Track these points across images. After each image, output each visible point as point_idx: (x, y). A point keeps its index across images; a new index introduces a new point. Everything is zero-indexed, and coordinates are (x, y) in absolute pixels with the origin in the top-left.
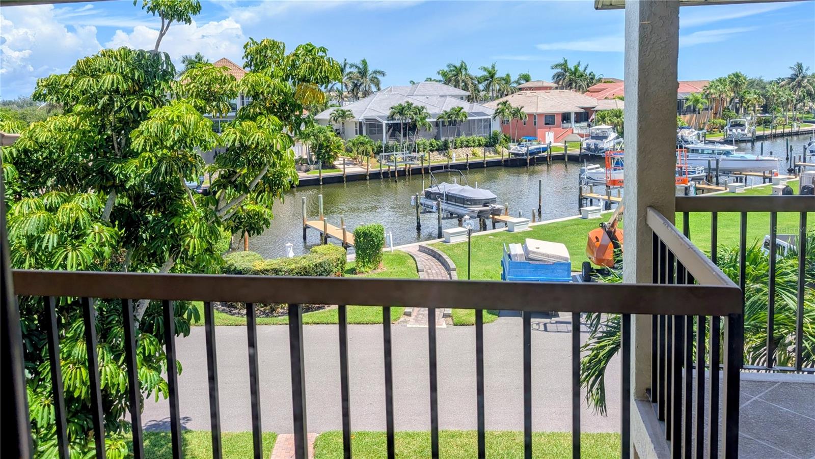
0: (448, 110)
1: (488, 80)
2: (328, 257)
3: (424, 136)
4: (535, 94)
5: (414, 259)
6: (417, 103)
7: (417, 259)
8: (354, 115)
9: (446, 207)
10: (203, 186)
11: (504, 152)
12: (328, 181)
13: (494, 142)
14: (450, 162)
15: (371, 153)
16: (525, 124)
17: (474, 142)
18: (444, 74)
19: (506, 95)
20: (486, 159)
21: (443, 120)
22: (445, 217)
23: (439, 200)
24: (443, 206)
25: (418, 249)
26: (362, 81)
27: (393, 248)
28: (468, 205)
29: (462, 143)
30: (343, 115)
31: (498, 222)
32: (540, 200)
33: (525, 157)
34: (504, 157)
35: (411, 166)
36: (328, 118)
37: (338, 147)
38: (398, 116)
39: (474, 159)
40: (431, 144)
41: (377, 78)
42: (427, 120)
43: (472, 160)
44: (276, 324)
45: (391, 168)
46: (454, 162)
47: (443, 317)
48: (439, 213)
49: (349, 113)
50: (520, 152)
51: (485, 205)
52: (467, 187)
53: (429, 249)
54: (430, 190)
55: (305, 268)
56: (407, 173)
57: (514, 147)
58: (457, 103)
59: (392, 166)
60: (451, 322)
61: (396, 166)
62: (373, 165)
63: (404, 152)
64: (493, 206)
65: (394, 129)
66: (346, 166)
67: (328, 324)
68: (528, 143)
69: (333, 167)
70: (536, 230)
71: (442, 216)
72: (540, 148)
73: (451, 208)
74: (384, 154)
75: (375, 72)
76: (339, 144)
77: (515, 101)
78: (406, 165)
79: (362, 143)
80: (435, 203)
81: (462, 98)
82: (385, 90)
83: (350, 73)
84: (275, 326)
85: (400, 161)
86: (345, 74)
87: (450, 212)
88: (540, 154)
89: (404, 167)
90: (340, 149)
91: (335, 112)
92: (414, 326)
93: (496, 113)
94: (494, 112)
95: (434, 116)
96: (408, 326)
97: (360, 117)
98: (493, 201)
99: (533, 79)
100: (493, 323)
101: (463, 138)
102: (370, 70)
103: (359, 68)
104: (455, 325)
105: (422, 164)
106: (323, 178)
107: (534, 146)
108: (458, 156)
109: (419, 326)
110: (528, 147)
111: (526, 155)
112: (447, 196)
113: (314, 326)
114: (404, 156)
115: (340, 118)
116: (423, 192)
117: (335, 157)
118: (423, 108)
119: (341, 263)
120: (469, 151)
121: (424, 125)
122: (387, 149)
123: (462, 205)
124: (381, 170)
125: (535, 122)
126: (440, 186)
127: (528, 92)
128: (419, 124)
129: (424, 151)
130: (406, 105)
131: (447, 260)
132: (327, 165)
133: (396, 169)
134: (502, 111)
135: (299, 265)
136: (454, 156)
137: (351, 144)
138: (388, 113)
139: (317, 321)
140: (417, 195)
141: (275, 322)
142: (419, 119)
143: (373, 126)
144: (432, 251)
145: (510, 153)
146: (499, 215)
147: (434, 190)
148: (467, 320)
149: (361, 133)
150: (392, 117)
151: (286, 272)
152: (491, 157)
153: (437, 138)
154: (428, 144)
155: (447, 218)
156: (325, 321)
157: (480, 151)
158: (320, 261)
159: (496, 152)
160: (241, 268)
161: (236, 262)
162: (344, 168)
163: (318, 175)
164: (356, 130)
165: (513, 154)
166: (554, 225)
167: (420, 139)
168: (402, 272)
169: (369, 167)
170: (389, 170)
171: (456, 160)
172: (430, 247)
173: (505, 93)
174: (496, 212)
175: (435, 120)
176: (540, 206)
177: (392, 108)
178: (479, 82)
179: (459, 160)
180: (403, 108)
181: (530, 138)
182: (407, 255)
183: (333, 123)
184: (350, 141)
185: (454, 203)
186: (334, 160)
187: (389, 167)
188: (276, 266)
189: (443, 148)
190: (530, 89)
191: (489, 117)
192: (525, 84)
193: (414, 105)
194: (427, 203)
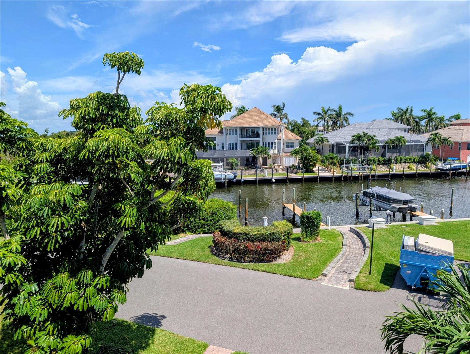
0: (393, 138)
1: (426, 118)
2: (279, 229)
3: (375, 155)
4: (461, 128)
5: (343, 237)
6: (370, 133)
7: (344, 237)
8: (329, 140)
9: (376, 203)
10: (237, 178)
11: (433, 168)
12: (308, 180)
13: (425, 160)
14: (391, 172)
15: (337, 164)
16: (451, 149)
17: (410, 159)
18: (394, 115)
19: (440, 129)
20: (418, 172)
21: (388, 144)
22: (375, 209)
23: (372, 198)
24: (374, 202)
25: (349, 230)
26: (338, 119)
27: (330, 227)
28: (391, 203)
29: (401, 160)
30: (322, 140)
31: (415, 216)
32: (452, 203)
33: (448, 172)
34: (432, 171)
35: (363, 173)
36: (313, 142)
37: (316, 159)
38: (356, 142)
39: (409, 171)
40: (379, 160)
41: (347, 117)
42: (377, 144)
43: (407, 171)
44: (241, 268)
45: (349, 174)
46: (394, 172)
47: (349, 281)
48: (371, 207)
49: (326, 139)
50: (444, 168)
51: (404, 204)
52: (392, 191)
53: (356, 231)
54: (366, 190)
55: (263, 235)
56: (360, 178)
57: (440, 165)
58: (400, 134)
59: (349, 173)
60: (353, 286)
61: (351, 173)
62: (337, 172)
63: (359, 165)
64: (410, 205)
65: (354, 149)
66: (320, 171)
67: (271, 273)
68: (451, 162)
69: (312, 172)
70: (441, 225)
71: (373, 209)
72: (461, 166)
73: (380, 204)
74: (345, 165)
75: (347, 114)
76: (317, 158)
77: (444, 133)
78: (359, 173)
79: (331, 158)
80: (368, 199)
81: (405, 131)
82: (352, 125)
83: (331, 114)
84: (240, 269)
85: (356, 170)
86: (327, 115)
87: (378, 206)
88: (460, 170)
89: (358, 174)
90: (317, 161)
91: (318, 138)
92: (326, 284)
93: (428, 141)
94: (427, 140)
95: (381, 142)
96: (322, 283)
97: (332, 142)
98: (411, 201)
99: (462, 118)
100: (385, 292)
101: (403, 157)
102: (344, 112)
103: (336, 112)
104: (355, 289)
105: (370, 173)
106: (305, 178)
107: (456, 164)
108: (397, 169)
109: (329, 285)
110: (451, 165)
111: (449, 171)
112: (377, 195)
113: (262, 272)
114: (359, 167)
115: (320, 142)
116: (362, 192)
117: (314, 165)
118: (374, 136)
119: (288, 234)
120: (406, 166)
121: (374, 147)
122: (348, 162)
123: (387, 203)
124: (342, 175)
125: (460, 147)
126: (374, 189)
127: (456, 127)
128: (370, 147)
129: (373, 164)
130: (363, 134)
131: (365, 240)
132: (308, 170)
133: (352, 175)
134: (434, 139)
135: (259, 233)
136: (394, 168)
137: (324, 158)
138: (350, 139)
139: (264, 270)
140: (357, 194)
141: (240, 266)
142: (370, 143)
143: (340, 148)
144: (358, 232)
145: (437, 168)
146: (415, 212)
147: (369, 191)
148: (365, 287)
149: (333, 152)
150: (352, 142)
151: (251, 236)
152: (422, 170)
153: (383, 155)
154: (376, 160)
155: (377, 210)
156: (269, 271)
157: (414, 166)
158: (273, 231)
159: (426, 167)
160: (227, 230)
161: (226, 226)
162: (318, 173)
163: (302, 176)
164: (330, 150)
165: (439, 169)
166: (457, 223)
167: (371, 156)
168: (332, 244)
169: (335, 173)
170: (347, 175)
171: (396, 171)
172: (357, 230)
173: (439, 127)
174: (413, 210)
175: (383, 144)
176: (451, 207)
177: (353, 136)
178: (420, 120)
179: (398, 171)
180: (360, 137)
181: (453, 159)
182: (339, 233)
183: (316, 145)
184: (324, 156)
185: (382, 201)
186: (313, 167)
187: (348, 174)
188: (246, 232)
189: (387, 163)
190: (459, 124)
191: (423, 143)
192: (454, 121)
193: (368, 135)
194: (364, 199)
